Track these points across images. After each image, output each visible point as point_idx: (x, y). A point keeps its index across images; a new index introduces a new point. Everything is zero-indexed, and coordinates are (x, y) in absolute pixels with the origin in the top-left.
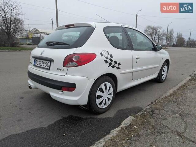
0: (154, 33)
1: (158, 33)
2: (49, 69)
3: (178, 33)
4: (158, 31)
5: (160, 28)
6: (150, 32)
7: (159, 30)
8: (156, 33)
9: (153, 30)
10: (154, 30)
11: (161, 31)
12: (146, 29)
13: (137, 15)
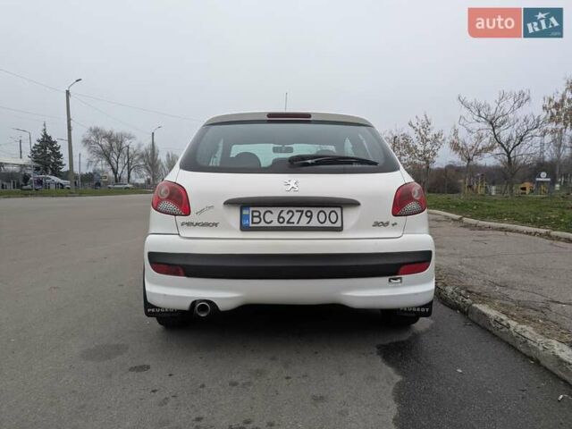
0: (115, 150)
1: (125, 150)
2: (340, 229)
3: (168, 155)
4: (124, 145)
5: (130, 137)
6: (101, 146)
7: (127, 142)
8: (120, 150)
9: (111, 141)
10: (113, 140)
11: (133, 145)
12: (87, 137)
13: (68, 92)
